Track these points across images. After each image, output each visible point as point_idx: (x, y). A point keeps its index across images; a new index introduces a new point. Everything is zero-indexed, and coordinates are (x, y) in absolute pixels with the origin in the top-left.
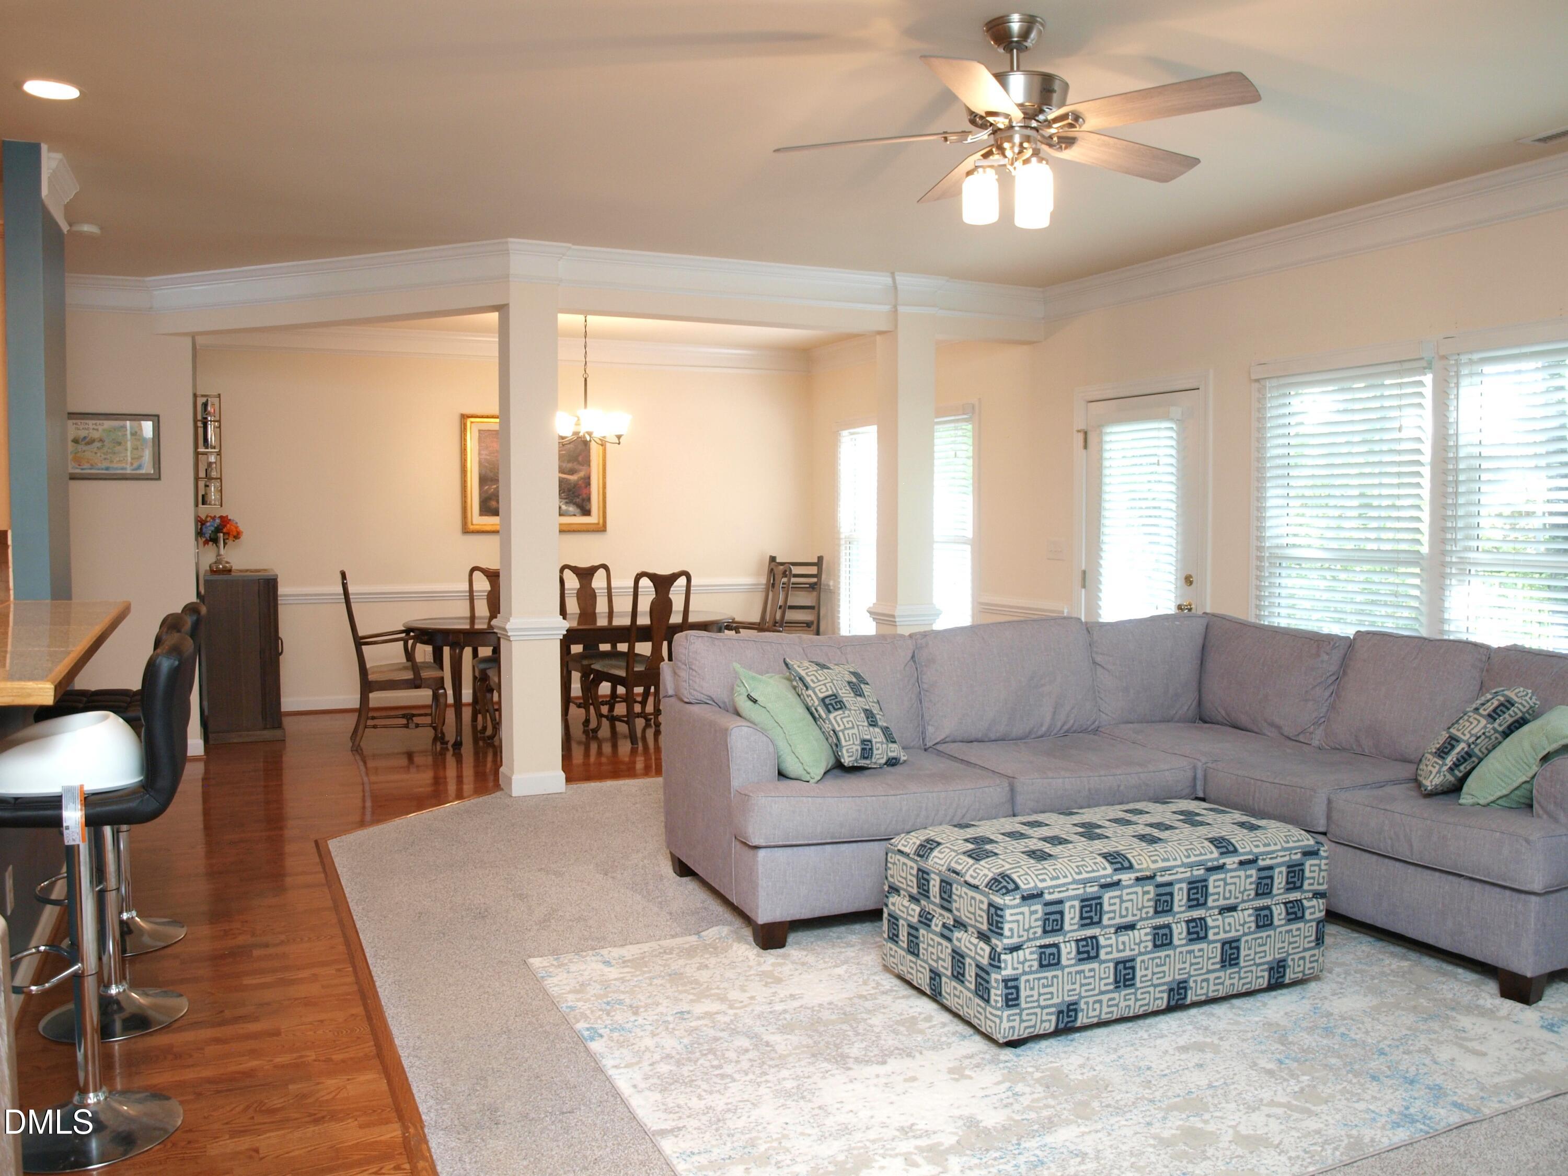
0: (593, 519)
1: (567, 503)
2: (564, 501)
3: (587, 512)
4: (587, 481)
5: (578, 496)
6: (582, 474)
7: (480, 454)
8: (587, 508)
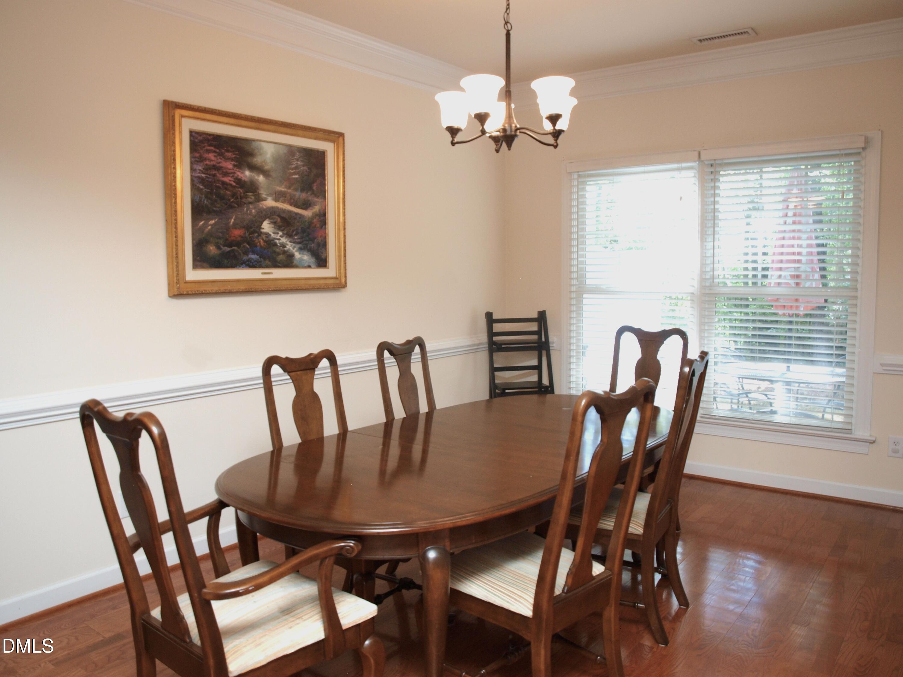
0: (330, 272)
1: (300, 249)
2: (298, 246)
3: (322, 263)
4: (322, 216)
5: (313, 240)
6: (317, 209)
7: (192, 170)
8: (323, 257)
